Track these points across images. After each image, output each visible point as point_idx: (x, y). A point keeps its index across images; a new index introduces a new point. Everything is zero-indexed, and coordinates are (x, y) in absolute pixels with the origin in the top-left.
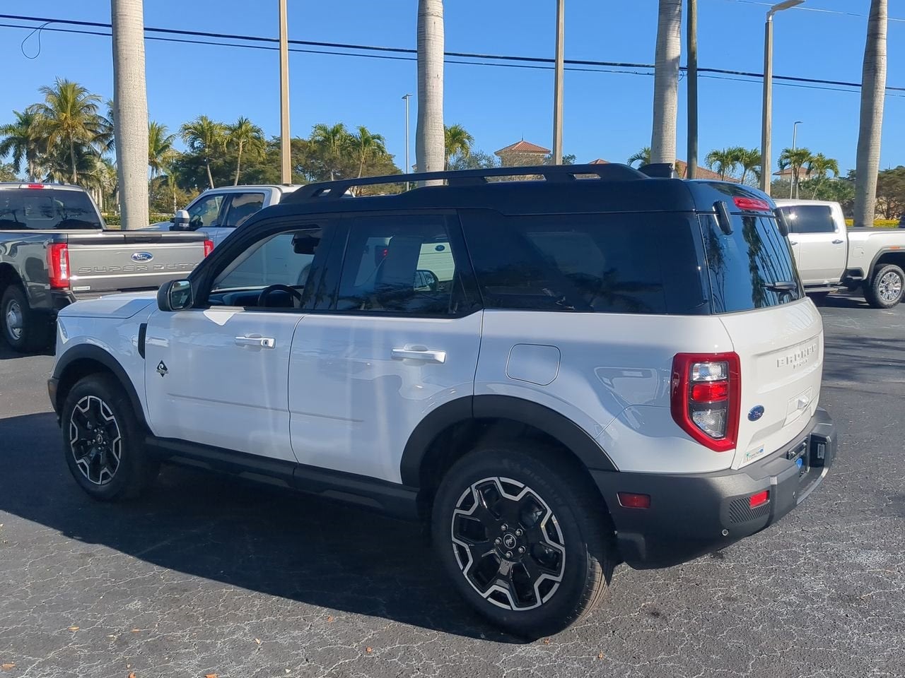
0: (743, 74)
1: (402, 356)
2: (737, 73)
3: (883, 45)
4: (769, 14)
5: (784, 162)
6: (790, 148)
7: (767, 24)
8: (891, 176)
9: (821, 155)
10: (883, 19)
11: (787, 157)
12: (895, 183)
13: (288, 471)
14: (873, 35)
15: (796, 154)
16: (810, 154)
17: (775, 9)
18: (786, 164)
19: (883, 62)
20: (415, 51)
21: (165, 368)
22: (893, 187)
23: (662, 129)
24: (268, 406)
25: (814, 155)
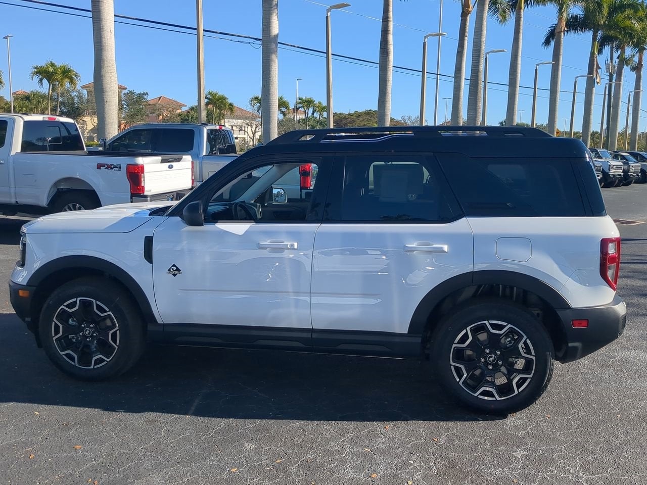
0: (298, 47)
1: (413, 249)
2: (294, 46)
3: (391, 38)
4: (328, 11)
5: (298, 106)
6: (301, 97)
7: (327, 17)
8: (352, 117)
9: (320, 103)
10: (390, 21)
11: (300, 103)
12: (354, 122)
13: (308, 335)
14: (385, 31)
15: (306, 101)
16: (314, 101)
17: (332, 7)
18: (300, 107)
19: (391, 48)
20: (90, 11)
21: (178, 270)
22: (354, 124)
23: (269, 83)
24: (290, 290)
25: (316, 102)
